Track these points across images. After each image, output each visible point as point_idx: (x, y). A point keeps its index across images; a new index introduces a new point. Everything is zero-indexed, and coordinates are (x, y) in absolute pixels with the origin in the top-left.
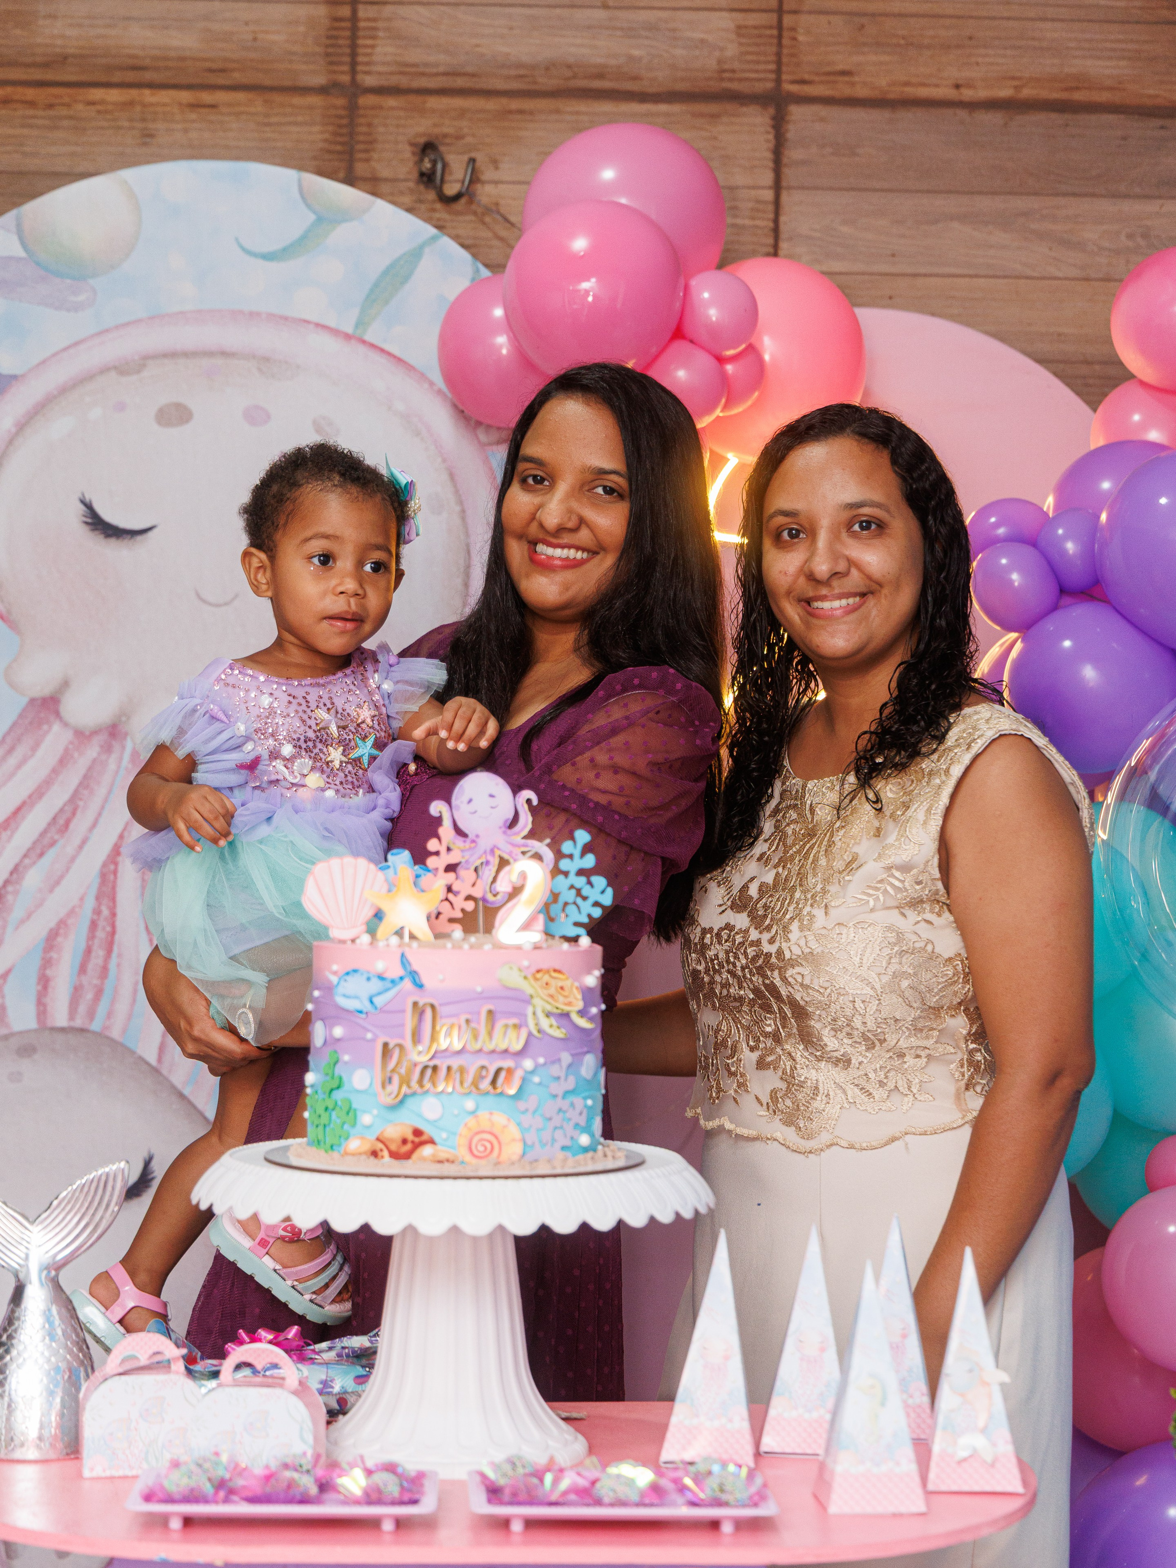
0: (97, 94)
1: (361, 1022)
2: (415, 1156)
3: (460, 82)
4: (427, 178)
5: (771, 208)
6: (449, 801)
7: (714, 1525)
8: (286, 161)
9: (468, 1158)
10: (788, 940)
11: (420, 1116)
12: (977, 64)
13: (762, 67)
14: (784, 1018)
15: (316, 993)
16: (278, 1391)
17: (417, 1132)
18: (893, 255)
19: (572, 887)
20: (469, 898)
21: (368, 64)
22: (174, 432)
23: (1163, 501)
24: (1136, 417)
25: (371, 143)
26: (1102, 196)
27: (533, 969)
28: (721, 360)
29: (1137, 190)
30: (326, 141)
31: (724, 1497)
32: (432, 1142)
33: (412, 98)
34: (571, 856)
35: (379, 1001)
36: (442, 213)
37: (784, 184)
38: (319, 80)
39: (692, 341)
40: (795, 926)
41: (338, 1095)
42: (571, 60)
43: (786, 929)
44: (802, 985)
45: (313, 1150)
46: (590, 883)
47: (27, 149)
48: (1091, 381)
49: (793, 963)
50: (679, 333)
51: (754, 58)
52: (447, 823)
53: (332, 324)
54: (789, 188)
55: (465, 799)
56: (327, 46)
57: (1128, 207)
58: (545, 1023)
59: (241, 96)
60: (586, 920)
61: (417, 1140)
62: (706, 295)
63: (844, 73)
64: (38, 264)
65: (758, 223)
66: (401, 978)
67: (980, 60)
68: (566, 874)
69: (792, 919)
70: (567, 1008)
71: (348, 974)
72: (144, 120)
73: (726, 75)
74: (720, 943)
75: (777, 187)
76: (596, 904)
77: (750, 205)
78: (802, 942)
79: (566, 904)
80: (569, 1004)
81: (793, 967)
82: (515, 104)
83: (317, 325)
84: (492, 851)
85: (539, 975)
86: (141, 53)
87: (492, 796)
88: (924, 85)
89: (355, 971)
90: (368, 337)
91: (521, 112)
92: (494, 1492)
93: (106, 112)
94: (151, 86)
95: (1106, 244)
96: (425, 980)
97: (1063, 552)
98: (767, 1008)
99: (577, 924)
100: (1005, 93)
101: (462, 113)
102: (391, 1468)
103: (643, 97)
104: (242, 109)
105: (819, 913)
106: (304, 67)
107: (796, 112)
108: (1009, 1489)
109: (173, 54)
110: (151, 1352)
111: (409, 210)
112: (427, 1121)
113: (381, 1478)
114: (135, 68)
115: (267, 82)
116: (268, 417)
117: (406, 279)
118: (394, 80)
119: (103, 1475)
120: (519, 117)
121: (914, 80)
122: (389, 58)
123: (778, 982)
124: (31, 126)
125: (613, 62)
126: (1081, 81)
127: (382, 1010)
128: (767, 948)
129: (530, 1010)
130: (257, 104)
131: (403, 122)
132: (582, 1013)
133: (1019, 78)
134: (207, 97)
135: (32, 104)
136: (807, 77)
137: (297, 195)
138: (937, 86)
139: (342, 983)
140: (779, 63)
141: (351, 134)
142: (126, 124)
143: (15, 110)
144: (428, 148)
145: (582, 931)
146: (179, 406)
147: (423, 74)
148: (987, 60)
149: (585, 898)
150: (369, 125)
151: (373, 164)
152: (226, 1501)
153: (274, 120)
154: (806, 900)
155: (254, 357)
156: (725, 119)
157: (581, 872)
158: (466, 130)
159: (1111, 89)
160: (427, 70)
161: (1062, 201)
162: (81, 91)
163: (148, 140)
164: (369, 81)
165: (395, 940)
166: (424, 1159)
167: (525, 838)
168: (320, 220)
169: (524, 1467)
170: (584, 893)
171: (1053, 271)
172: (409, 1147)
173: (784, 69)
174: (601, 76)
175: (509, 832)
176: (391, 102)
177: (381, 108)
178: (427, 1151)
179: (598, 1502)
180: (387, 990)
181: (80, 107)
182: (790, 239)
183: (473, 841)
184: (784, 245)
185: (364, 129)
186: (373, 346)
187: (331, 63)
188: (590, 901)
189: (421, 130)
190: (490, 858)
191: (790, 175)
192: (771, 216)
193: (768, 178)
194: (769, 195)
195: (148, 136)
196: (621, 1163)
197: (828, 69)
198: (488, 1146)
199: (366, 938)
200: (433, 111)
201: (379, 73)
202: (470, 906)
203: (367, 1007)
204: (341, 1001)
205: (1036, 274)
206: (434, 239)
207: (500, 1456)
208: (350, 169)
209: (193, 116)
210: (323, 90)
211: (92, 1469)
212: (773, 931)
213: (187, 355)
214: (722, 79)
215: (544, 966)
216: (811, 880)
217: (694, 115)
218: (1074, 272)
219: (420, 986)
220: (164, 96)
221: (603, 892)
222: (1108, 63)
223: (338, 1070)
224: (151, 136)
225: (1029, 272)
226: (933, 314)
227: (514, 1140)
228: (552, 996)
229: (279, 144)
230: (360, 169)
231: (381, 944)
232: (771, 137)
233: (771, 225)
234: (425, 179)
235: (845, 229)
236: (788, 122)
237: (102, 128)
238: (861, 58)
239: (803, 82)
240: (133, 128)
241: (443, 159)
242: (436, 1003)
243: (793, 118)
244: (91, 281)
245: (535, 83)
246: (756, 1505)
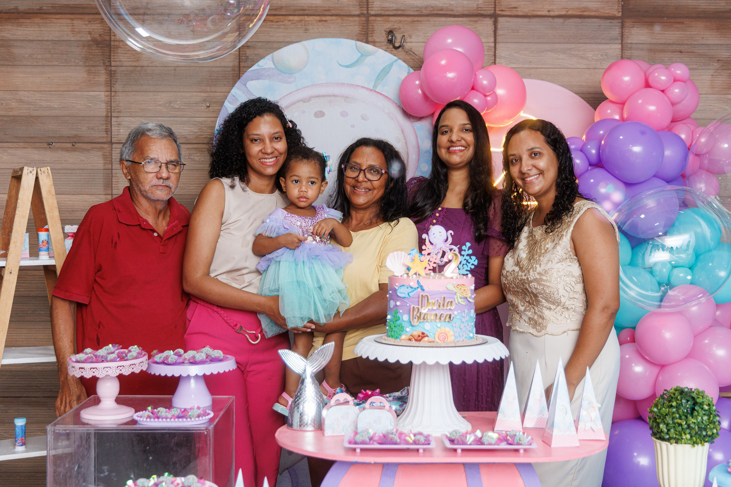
0: (291, 18)
1: (405, 301)
2: (422, 340)
3: (399, 13)
4: (390, 41)
5: (493, 48)
6: (428, 234)
7: (517, 451)
8: (348, 37)
9: (438, 341)
10: (530, 275)
11: (424, 329)
12: (555, 4)
13: (490, 6)
14: (531, 297)
15: (390, 292)
16: (383, 411)
17: (423, 333)
18: (530, 62)
19: (465, 259)
20: (435, 263)
21: (372, 7)
22: (319, 119)
23: (621, 137)
24: (609, 111)
25: (373, 31)
26: (593, 43)
27: (457, 285)
28: (485, 96)
29: (604, 41)
30: (359, 30)
31: (520, 442)
32: (428, 336)
33: (385, 17)
34: (465, 250)
35: (411, 294)
36: (395, 51)
37: (497, 41)
38: (358, 13)
39: (477, 91)
40: (531, 271)
41: (398, 322)
42: (433, 5)
43: (529, 271)
44: (535, 288)
45: (390, 338)
46: (470, 258)
47: (271, 35)
48: (590, 99)
49: (531, 282)
50: (473, 88)
51: (487, 4)
52: (427, 241)
53: (366, 87)
54: (499, 42)
55: (432, 233)
56: (360, 2)
57: (601, 46)
58: (460, 300)
59: (334, 18)
60: (469, 269)
61: (423, 336)
62: (481, 77)
63: (515, 8)
64: (278, 70)
65: (489, 53)
66: (418, 288)
67: (556, 3)
68: (463, 256)
69: (530, 268)
70: (466, 296)
71: (401, 286)
72: (305, 25)
73: (479, 9)
74: (511, 276)
75: (495, 42)
76: (473, 264)
77: (487, 47)
78: (533, 275)
79: (463, 265)
80: (467, 295)
81: (532, 283)
82: (416, 19)
83: (362, 87)
84: (440, 249)
85: (458, 286)
86: (304, 5)
87: (440, 232)
88: (539, 11)
89: (403, 285)
90: (377, 90)
91: (418, 21)
92: (452, 441)
93: (294, 23)
94: (307, 15)
95: (594, 58)
96: (425, 288)
97: (591, 153)
98: (526, 294)
99: (467, 270)
100: (563, 13)
101: (400, 22)
102: (421, 434)
103: (454, 16)
104: (334, 21)
105: (538, 266)
106: (353, 9)
107: (500, 20)
108: (602, 439)
109: (314, 6)
110: (344, 399)
111: (385, 51)
112: (426, 330)
113: (418, 437)
114: (302, 10)
115: (342, 13)
116: (347, 115)
117: (388, 73)
118: (379, 12)
119: (331, 435)
120: (417, 23)
121: (536, 9)
122: (378, 6)
123: (528, 287)
124: (271, 28)
125: (445, 5)
126: (586, 9)
127: (412, 297)
128: (524, 277)
129: (456, 297)
130: (339, 20)
131: (382, 25)
132: (470, 297)
133: (567, 8)
134: (324, 18)
135: (272, 21)
136: (503, 9)
137: (355, 48)
138: (543, 11)
139: (399, 289)
140: (495, 5)
141: (367, 29)
142: (300, 27)
143: (267, 23)
144: (391, 32)
145: (468, 273)
146: (321, 111)
147: (388, 10)
148: (557, 3)
149: (469, 263)
150: (373, 26)
151: (374, 37)
152: (373, 444)
153: (344, 25)
154: (534, 262)
155: (343, 96)
156: (479, 22)
157: (468, 255)
158: (401, 27)
159: (595, 11)
160: (390, 9)
161: (581, 45)
162: (286, 17)
163: (307, 31)
164: (372, 13)
165: (414, 276)
166: (425, 341)
167: (450, 245)
168: (362, 55)
169: (459, 433)
170: (469, 261)
171: (578, 66)
172: (420, 337)
173: (497, 7)
174: (442, 10)
175: (445, 243)
176: (379, 19)
177: (376, 20)
178: (426, 339)
179: (483, 444)
180: (414, 291)
181: (286, 22)
182: (499, 58)
183: (435, 246)
184: (497, 60)
185: (371, 27)
186: (378, 93)
187: (361, 7)
188: (471, 264)
189: (388, 27)
190: (440, 251)
191: (499, 39)
192: (493, 51)
193: (492, 40)
194: (493, 45)
195: (306, 30)
196: (481, 342)
197: (510, 7)
198: (444, 337)
199: (405, 276)
200: (392, 21)
201: (375, 10)
202: (435, 265)
203: (407, 296)
204: (399, 294)
205: (574, 67)
206: (396, 60)
207: (451, 430)
208: (367, 39)
209: (320, 24)
210: (358, 16)
211: (327, 434)
212: (525, 272)
213: (323, 96)
214: (478, 10)
215: (460, 284)
216: (535, 257)
217: (470, 21)
218: (585, 67)
219: (424, 290)
220: (311, 18)
221: (475, 261)
222: (594, 3)
223: (398, 315)
224: (308, 30)
225: (571, 67)
226: (543, 80)
227: (452, 335)
228: (462, 293)
229: (346, 32)
230: (370, 39)
231: (411, 277)
232: (493, 27)
233: (494, 54)
234: (389, 41)
235: (516, 55)
236: (498, 23)
237: (293, 28)
238: (520, 3)
239: (502, 11)
240: (302, 28)
241: (395, 36)
242: (428, 295)
243: (500, 21)
244: (294, 75)
245: (422, 12)
246: (530, 444)
